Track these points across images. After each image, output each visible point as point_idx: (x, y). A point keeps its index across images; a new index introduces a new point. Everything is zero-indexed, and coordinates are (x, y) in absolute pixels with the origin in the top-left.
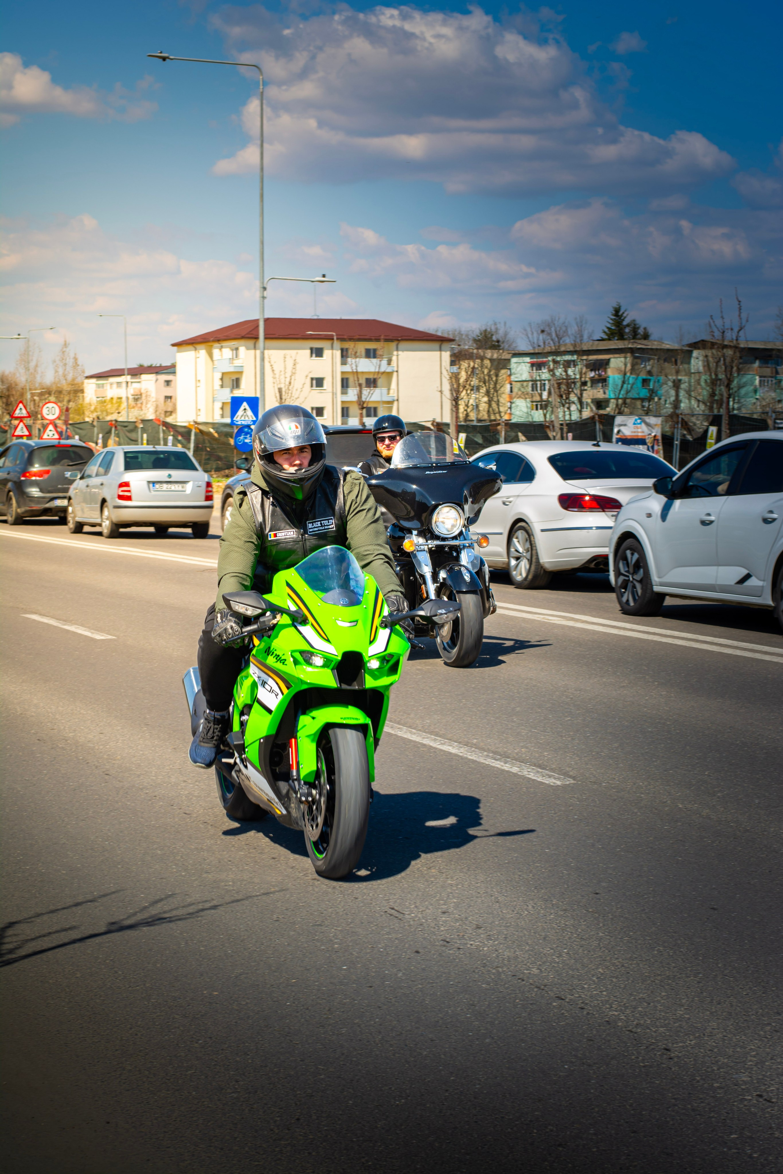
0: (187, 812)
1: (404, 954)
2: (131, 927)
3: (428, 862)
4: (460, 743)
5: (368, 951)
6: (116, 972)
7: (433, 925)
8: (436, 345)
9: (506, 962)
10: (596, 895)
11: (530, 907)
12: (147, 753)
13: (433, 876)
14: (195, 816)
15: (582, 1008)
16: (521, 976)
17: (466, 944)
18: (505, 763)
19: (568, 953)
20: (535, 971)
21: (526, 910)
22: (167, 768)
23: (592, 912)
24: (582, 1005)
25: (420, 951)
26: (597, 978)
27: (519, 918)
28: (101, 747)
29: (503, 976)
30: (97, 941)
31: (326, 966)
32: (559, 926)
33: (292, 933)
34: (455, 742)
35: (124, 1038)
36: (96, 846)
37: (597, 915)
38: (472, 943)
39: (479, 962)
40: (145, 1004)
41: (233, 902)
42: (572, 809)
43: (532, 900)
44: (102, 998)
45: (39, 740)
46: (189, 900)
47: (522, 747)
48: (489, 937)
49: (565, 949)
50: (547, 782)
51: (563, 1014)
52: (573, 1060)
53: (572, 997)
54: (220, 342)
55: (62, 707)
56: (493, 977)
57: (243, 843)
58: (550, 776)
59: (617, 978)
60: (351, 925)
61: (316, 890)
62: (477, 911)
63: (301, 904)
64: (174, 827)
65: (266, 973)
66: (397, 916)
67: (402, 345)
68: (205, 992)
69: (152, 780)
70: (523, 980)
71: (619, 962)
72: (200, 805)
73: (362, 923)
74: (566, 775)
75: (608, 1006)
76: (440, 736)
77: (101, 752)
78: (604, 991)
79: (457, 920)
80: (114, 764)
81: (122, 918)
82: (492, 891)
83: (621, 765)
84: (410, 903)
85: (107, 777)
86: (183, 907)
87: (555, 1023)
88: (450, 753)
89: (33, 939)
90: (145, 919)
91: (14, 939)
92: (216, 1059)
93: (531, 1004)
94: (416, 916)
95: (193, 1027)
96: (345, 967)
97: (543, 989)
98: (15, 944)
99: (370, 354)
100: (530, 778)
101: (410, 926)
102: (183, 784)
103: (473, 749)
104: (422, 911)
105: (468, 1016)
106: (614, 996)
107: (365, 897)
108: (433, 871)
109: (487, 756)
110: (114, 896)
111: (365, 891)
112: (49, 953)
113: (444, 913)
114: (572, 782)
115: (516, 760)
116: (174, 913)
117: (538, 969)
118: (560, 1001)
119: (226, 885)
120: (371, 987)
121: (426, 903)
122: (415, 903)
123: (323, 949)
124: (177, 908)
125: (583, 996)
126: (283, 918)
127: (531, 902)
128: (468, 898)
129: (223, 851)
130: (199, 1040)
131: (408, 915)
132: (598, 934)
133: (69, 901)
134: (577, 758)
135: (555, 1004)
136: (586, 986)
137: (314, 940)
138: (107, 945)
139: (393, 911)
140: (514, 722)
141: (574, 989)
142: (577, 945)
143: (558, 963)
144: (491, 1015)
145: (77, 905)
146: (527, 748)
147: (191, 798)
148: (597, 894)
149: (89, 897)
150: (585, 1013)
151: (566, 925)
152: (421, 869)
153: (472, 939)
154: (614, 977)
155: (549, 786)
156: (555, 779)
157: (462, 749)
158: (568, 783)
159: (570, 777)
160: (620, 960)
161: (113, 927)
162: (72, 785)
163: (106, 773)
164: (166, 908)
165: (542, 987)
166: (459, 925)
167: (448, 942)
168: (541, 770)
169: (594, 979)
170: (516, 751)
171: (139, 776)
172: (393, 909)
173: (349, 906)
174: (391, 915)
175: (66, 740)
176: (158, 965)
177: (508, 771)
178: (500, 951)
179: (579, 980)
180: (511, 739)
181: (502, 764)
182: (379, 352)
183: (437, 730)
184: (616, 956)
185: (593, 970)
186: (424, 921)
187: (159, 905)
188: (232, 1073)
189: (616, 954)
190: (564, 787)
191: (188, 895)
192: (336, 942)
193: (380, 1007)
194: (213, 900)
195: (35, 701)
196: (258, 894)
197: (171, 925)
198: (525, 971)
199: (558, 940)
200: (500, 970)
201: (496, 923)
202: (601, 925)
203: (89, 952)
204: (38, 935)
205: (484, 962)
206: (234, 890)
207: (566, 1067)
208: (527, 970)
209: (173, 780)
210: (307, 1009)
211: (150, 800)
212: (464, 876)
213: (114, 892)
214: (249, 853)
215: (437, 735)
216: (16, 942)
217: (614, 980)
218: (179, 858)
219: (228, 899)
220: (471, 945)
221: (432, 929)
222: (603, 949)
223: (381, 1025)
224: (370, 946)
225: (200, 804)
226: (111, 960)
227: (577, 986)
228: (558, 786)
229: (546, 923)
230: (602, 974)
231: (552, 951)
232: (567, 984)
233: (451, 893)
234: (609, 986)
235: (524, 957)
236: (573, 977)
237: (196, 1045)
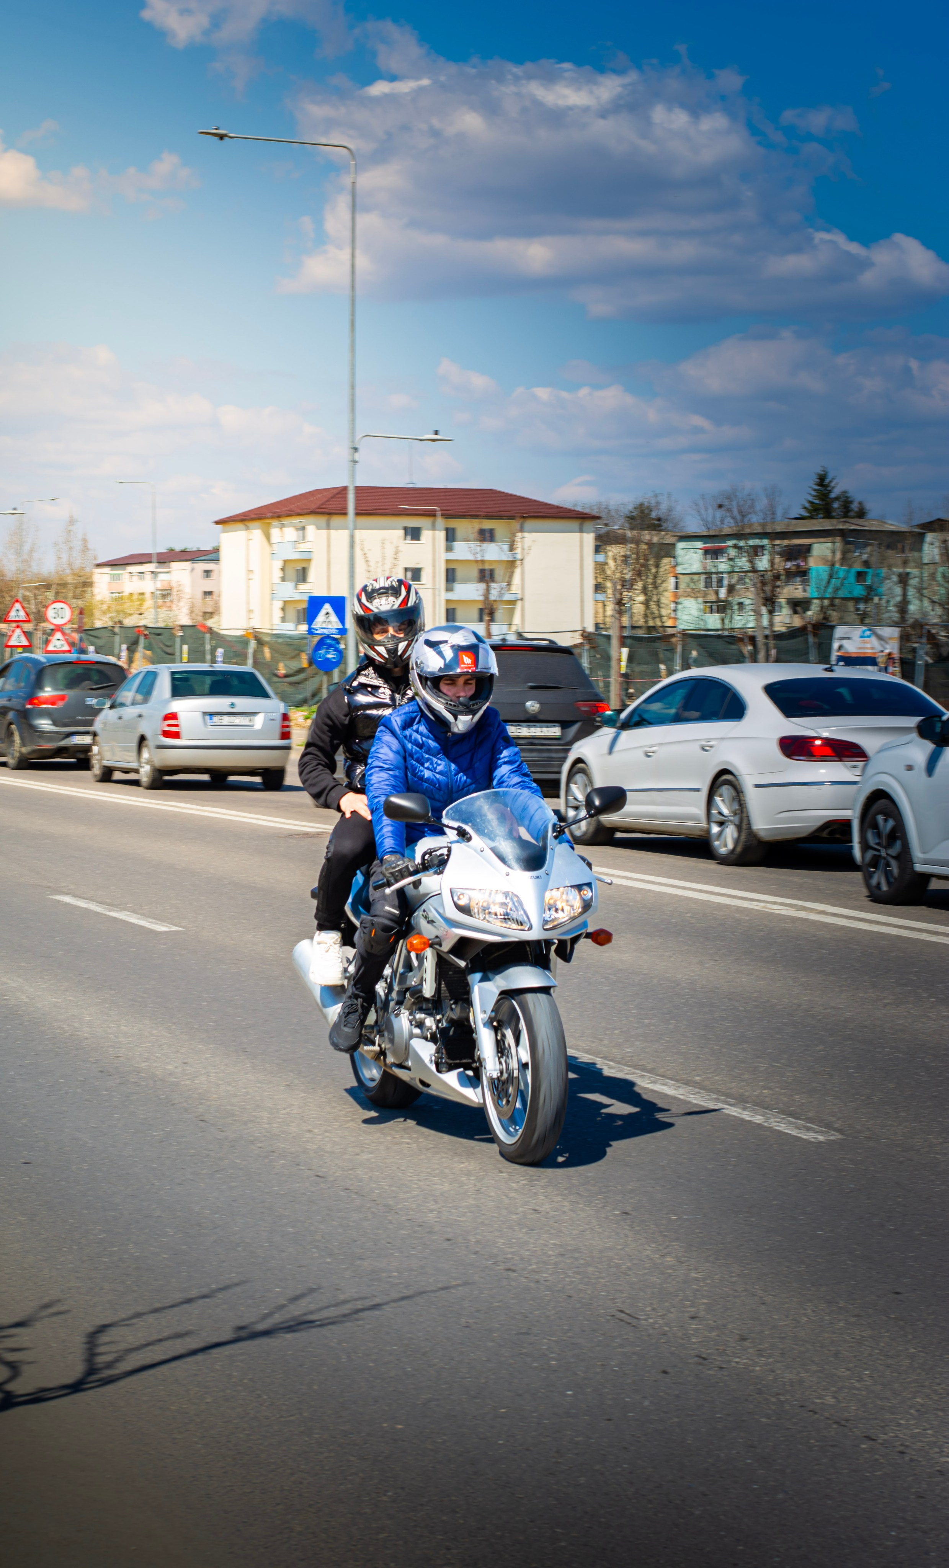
0: (320, 1174)
1: (647, 1375)
2: (266, 1333)
3: (659, 1247)
4: (677, 1080)
5: (598, 1370)
6: (259, 1396)
7: (680, 1334)
8: (575, 524)
9: (788, 1388)
10: (896, 1296)
11: (809, 1312)
12: (251, 1090)
13: (670, 1267)
14: (331, 1179)
15: (902, 1453)
16: (812, 1407)
17: (730, 1361)
18: (745, 1109)
19: (870, 1376)
20: (830, 1400)
21: (805, 1315)
22: (283, 1112)
23: (894, 1318)
24: (901, 1448)
25: (669, 1370)
26: (918, 1411)
27: (796, 1327)
28: (188, 1082)
29: (788, 1407)
30: (227, 1353)
31: (543, 1391)
32: (853, 1338)
33: (490, 1344)
34: (671, 1079)
35: (286, 1488)
36: (204, 1220)
37: (901, 1323)
38: (737, 1360)
39: (751, 1387)
40: (306, 1441)
41: (403, 1298)
42: (845, 1175)
43: (810, 1301)
44: (247, 1432)
45: (101, 1071)
46: (342, 1297)
47: (764, 1088)
48: (760, 1353)
49: (867, 1370)
50: (805, 1137)
51: (877, 1460)
52: (902, 1524)
53: (885, 1437)
54: (280, 519)
55: (126, 1026)
56: (774, 1407)
57: (403, 1218)
58: (808, 1129)
59: (942, 1410)
60: (570, 1334)
61: (514, 1284)
62: (737, 1316)
63: (497, 1304)
64: (304, 1194)
65: (464, 1400)
66: (629, 1321)
67: (529, 524)
68: (385, 1425)
69: (265, 1128)
70: (815, 1413)
71: (942, 1389)
72: (336, 1165)
73: (583, 1331)
74: (829, 1126)
75: (937, 1450)
76: (648, 1072)
77: (189, 1090)
78: (929, 1429)
79: (712, 1329)
80: (209, 1106)
81: (253, 1319)
82: (753, 1288)
83: (903, 1114)
84: (644, 1304)
85: (202, 1124)
86: (336, 1305)
87: (869, 1472)
88: (666, 1096)
89: (137, 1349)
90: (287, 1322)
91: (114, 1348)
92: (415, 1518)
93: (832, 1446)
94: (656, 1323)
95: (377, 1473)
96: (569, 1393)
97: (844, 1426)
98: (115, 1355)
99: (486, 536)
100: (781, 1132)
101: (649, 1335)
102: (309, 1135)
103: (697, 1090)
104: (664, 1315)
105: (749, 1461)
106: (944, 1437)
107: (581, 1295)
108: (669, 1259)
109: (718, 1100)
110: (237, 1289)
111: (580, 1286)
112: (164, 1368)
113: (693, 1318)
114: (840, 1137)
115: (757, 1105)
116: (325, 1314)
117: (834, 1397)
118: (871, 1443)
119: (390, 1277)
120: (609, 1420)
121: (667, 1304)
122: (651, 1304)
123: (536, 1367)
124: (328, 1307)
125: (902, 1436)
126: (475, 1323)
127: (809, 1304)
128: (722, 1298)
129: (378, 1229)
130: (387, 1491)
131: (645, 1320)
132: (907, 1349)
133: (179, 1296)
134: (842, 1104)
135: (864, 1446)
136: (902, 1422)
137: (521, 1354)
138: (241, 1358)
139: (623, 1315)
140: (747, 1052)
141: (887, 1426)
142: (881, 1365)
143: (858, 1389)
144: (779, 1461)
145: (189, 1301)
146: (770, 1088)
147: (323, 1155)
148: (897, 1293)
149: (205, 1290)
150: (907, 1458)
151: (863, 1337)
152: (652, 1256)
153: (738, 1355)
154: (937, 1409)
155: (807, 1141)
156: (816, 1132)
157: (680, 1089)
158: (833, 1138)
159: (836, 1130)
160: (943, 1386)
161: (243, 1333)
162: (155, 1135)
163: (201, 1118)
164: (313, 1307)
165: (843, 1423)
166: (718, 1336)
167: (705, 1359)
168: (794, 1120)
169: (912, 1411)
170: (755, 1093)
171: (246, 1123)
172: (622, 1311)
173: (562, 1307)
174: (622, 1320)
175: (139, 1072)
176: (315, 1387)
177: (750, 1122)
178: (778, 1372)
179: (893, 1414)
180: (746, 1076)
181: (740, 1110)
182: (498, 534)
183: (642, 1063)
184: (937, 1380)
185: (909, 1399)
186: (666, 1329)
187: (303, 1302)
188: (440, 1537)
189: (936, 1378)
190: (830, 1144)
191: (338, 1289)
192: (553, 1359)
193: (625, 1448)
194: (375, 1296)
195: (88, 1018)
196: (434, 1289)
197: (324, 1331)
198: (818, 1401)
199: (855, 1357)
200: (782, 1398)
201: (767, 1333)
202: (910, 1337)
203: (218, 1367)
204: (145, 1343)
205: (759, 1386)
206: (401, 1283)
207: (893, 1533)
208: (819, 1398)
209: (294, 1129)
210: (528, 1450)
211: (266, 1157)
212: (712, 1267)
213: (237, 1285)
214: (415, 1232)
215: (644, 1069)
216: (116, 1352)
217: (940, 1413)
218: (318, 1238)
219: (395, 1295)
220: (737, 1363)
221: (681, 1341)
222: (919, 1371)
223: (631, 1473)
224: (600, 1363)
225: (337, 1162)
226: (250, 1379)
227: (890, 1422)
228: (821, 1142)
229: (834, 1333)
230: (922, 1405)
231: (848, 1372)
232: (876, 1419)
233: (698, 1290)
234: (935, 1423)
235: (811, 1381)
236: (884, 1409)
237: (385, 1498)
